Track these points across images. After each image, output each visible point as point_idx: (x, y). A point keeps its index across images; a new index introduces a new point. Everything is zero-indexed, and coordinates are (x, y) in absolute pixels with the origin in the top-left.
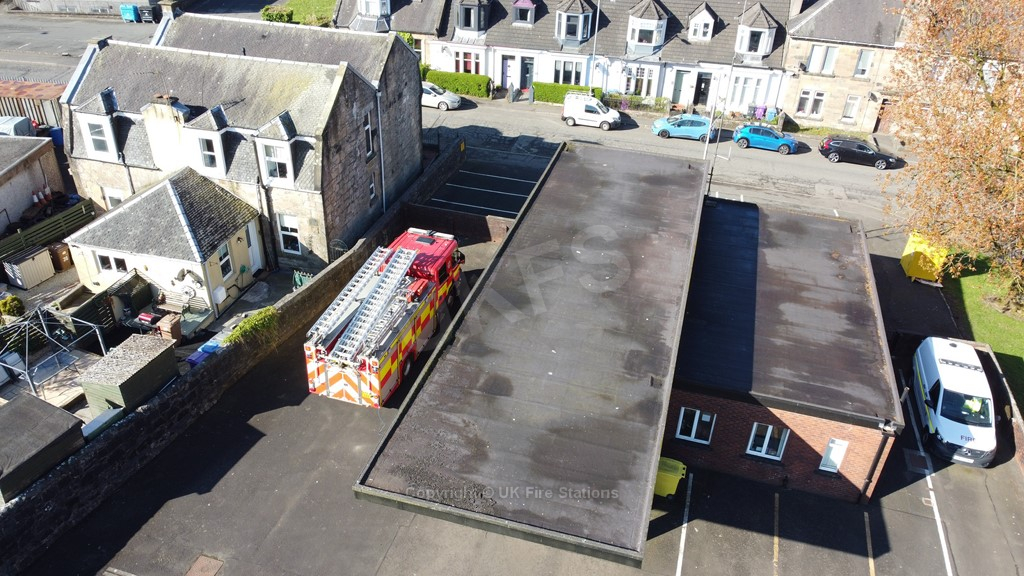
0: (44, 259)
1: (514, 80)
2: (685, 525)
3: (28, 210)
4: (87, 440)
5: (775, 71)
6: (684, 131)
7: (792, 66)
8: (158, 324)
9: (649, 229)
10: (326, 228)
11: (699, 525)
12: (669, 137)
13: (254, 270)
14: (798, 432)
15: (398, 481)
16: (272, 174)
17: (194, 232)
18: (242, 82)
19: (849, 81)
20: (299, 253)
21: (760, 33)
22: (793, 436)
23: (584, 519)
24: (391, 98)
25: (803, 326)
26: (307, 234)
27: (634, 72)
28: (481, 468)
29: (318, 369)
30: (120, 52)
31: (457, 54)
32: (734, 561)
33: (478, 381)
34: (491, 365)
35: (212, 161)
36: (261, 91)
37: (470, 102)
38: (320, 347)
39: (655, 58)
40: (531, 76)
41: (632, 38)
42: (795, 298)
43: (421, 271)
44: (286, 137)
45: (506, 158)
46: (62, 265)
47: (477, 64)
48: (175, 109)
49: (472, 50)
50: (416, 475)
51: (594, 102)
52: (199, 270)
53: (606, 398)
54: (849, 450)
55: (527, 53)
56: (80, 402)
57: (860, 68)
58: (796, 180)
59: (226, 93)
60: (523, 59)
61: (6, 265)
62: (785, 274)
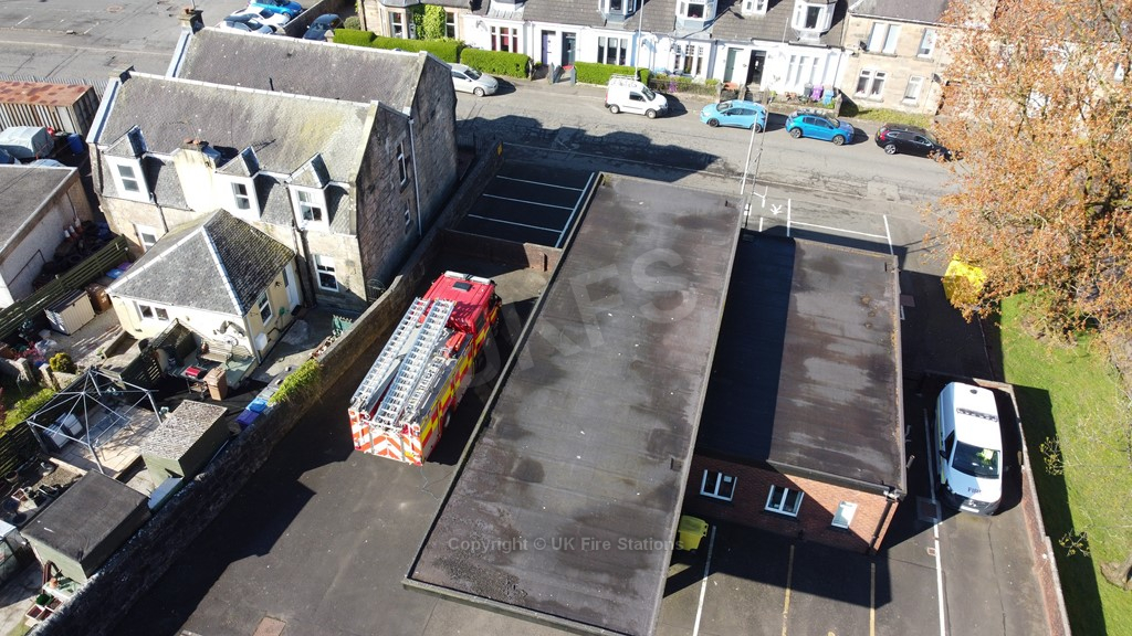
0: (83, 304)
1: (555, 59)
2: (706, 579)
3: (60, 246)
4: (154, 512)
5: (833, 50)
6: (734, 119)
7: (851, 44)
8: (205, 379)
9: (681, 285)
10: (363, 270)
11: (719, 579)
12: (719, 126)
13: (292, 308)
14: (811, 495)
15: (440, 575)
16: (307, 217)
17: (232, 282)
18: (272, 121)
19: (911, 61)
20: (337, 290)
21: (817, 10)
22: (807, 498)
23: (604, 609)
24: (423, 120)
25: (825, 385)
26: (344, 274)
27: (683, 49)
28: (514, 560)
29: (362, 430)
30: (143, 85)
31: (493, 29)
32: (747, 614)
33: (511, 467)
34: (525, 448)
35: (244, 204)
36: (292, 132)
37: (508, 84)
38: (364, 412)
39: (705, 35)
40: (574, 52)
41: (682, 12)
42: (822, 353)
43: (459, 323)
44: (320, 185)
45: (545, 157)
46: (101, 307)
47: (515, 40)
48: (205, 155)
49: (510, 25)
50: (456, 566)
51: (639, 88)
52: (241, 323)
53: (629, 483)
54: (857, 511)
55: (569, 28)
56: (138, 465)
57: (924, 47)
58: (848, 177)
59: (256, 133)
60: (564, 34)
61: (47, 312)
62: (814, 324)
